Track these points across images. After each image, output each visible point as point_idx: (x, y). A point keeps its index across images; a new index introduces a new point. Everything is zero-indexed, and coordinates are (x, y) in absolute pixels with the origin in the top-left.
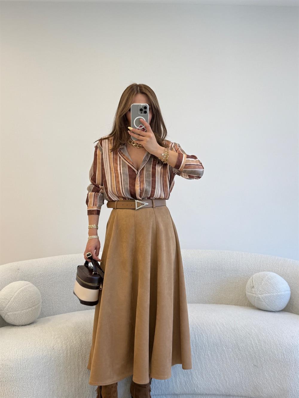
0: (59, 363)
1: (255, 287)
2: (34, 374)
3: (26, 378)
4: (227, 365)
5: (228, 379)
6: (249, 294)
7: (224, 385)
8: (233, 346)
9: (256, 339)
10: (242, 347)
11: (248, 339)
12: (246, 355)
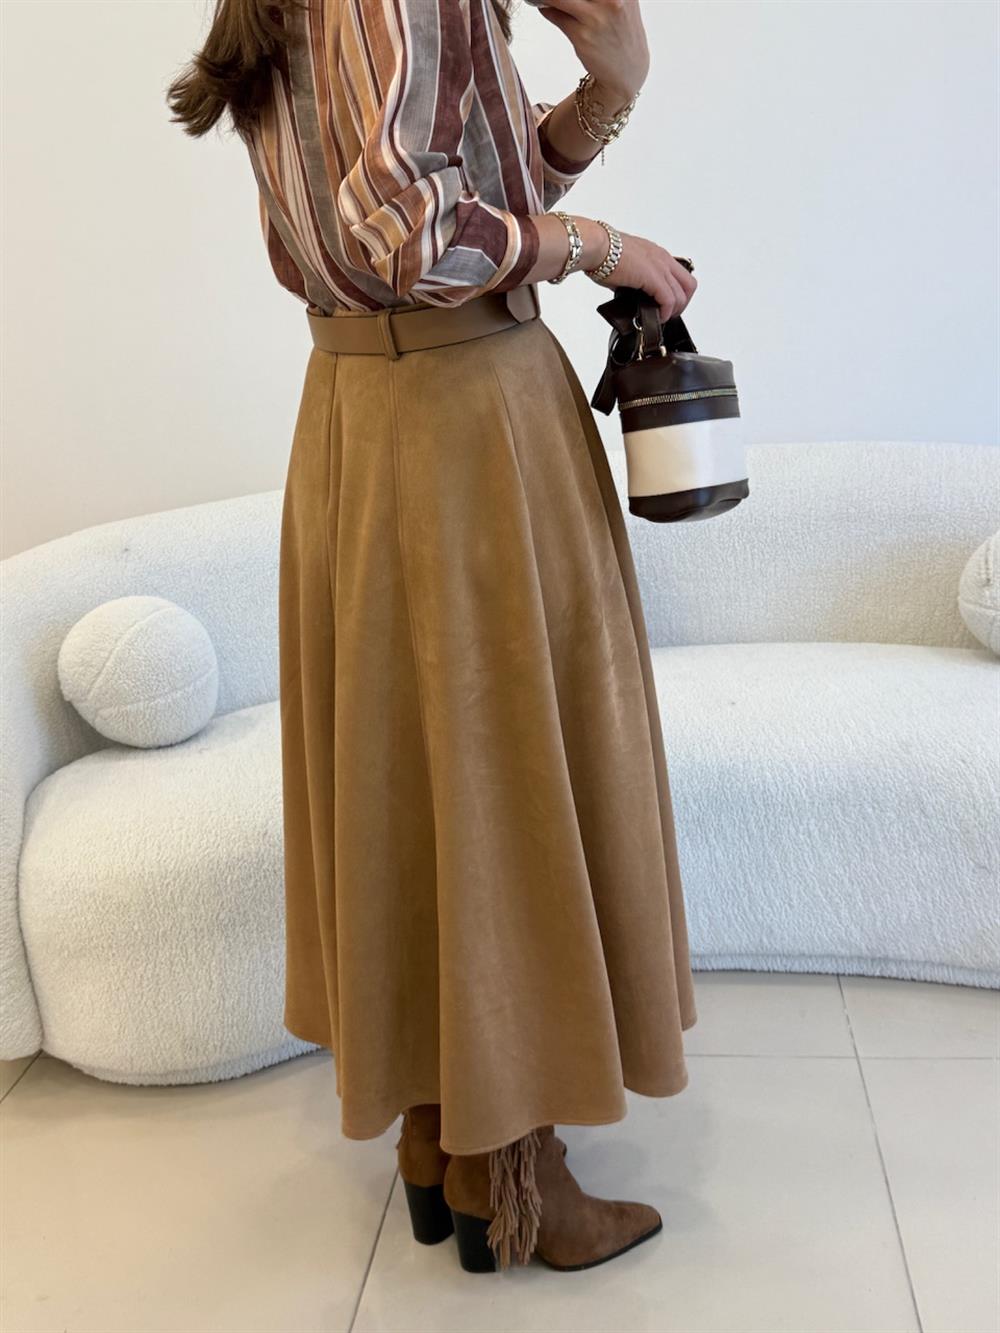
1: (996, 584)
6: (971, 607)
7: (865, 928)
8: (903, 804)
9: (989, 779)
10: (937, 807)
11: (958, 778)
12: (951, 831)
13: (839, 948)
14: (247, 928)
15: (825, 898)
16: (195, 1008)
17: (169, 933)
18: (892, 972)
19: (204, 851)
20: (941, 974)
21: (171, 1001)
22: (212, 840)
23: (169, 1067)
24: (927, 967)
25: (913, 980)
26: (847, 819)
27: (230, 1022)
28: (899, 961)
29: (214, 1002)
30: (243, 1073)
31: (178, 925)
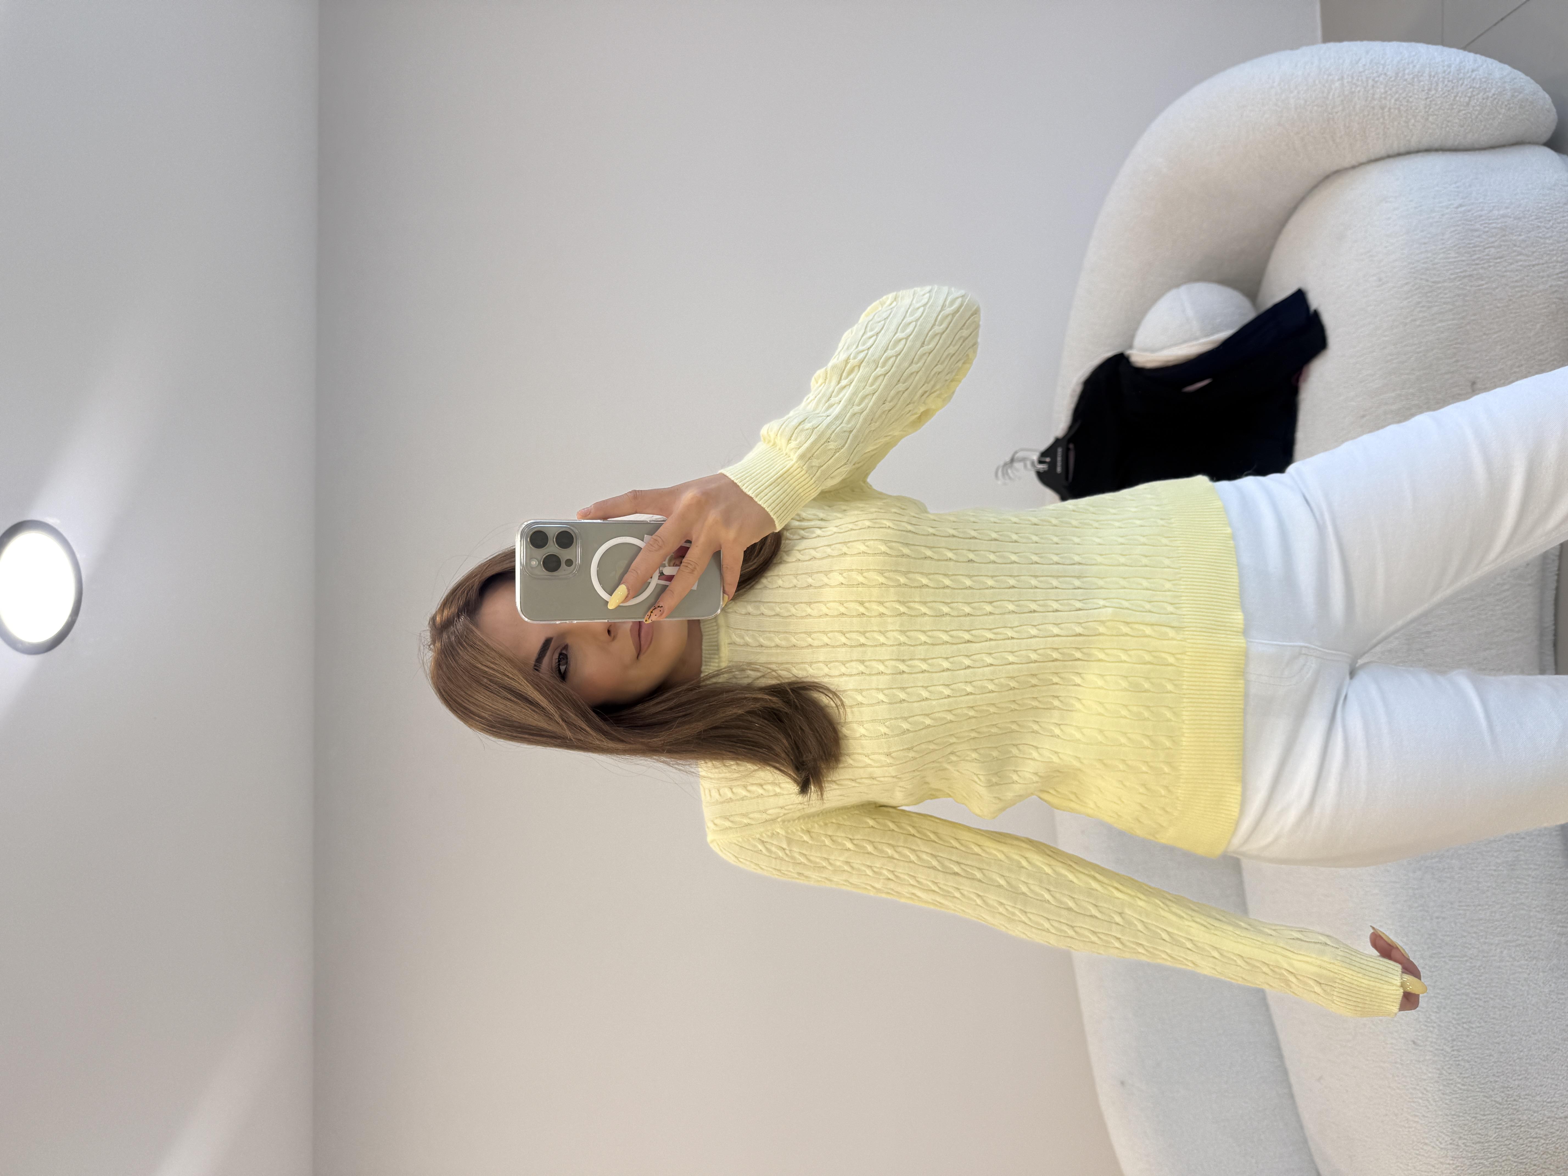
0: (1460, 1028)
14: (1511, 1076)
22: (1421, 1095)
31: (1507, 1142)
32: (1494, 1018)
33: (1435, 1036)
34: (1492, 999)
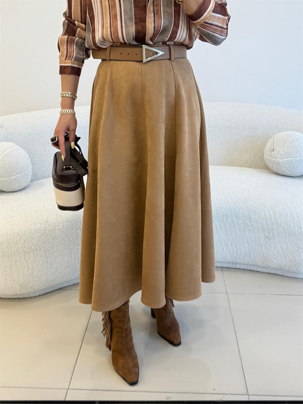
0: (54, 236)
1: (276, 151)
2: (27, 248)
3: (19, 252)
4: (236, 236)
5: (236, 249)
6: (268, 157)
7: (231, 254)
8: (245, 218)
9: (271, 211)
10: (255, 219)
11: (262, 210)
12: (259, 227)
13: (223, 260)
14: (41, 251)
15: (220, 245)
16: (24, 276)
17: (15, 252)
18: (238, 267)
19: (27, 226)
20: (252, 268)
21: (16, 273)
22: (30, 223)
23: (15, 293)
24: (248, 266)
25: (244, 269)
26: (228, 222)
27: (35, 280)
28: (240, 264)
29: (30, 274)
30: (39, 295)
31: (18, 250)
32: (58, 246)
33: (51, 228)
34: (65, 246)
